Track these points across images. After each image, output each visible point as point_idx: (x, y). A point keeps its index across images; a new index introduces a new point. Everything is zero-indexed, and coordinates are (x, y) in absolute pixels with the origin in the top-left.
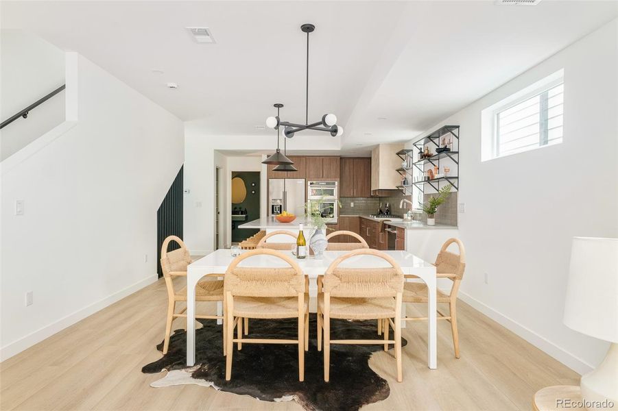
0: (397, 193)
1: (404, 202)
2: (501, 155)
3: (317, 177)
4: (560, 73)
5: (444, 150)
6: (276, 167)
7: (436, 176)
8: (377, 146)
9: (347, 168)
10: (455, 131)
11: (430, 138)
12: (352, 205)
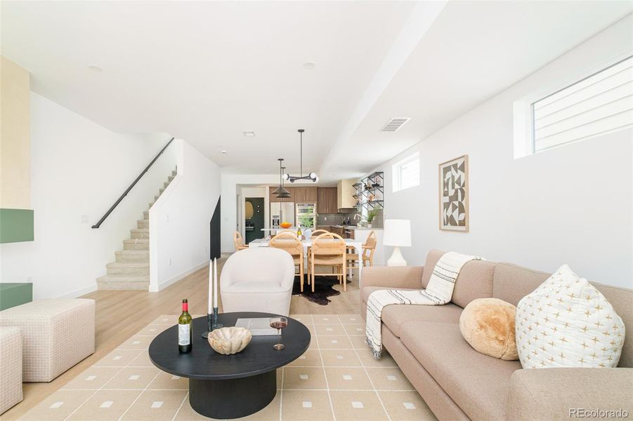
0: (353, 211)
1: (357, 216)
2: (403, 188)
3: (302, 201)
4: (417, 154)
5: (377, 185)
6: (278, 195)
7: (373, 200)
8: (341, 181)
9: (322, 195)
10: (381, 175)
11: (369, 177)
12: (326, 219)
